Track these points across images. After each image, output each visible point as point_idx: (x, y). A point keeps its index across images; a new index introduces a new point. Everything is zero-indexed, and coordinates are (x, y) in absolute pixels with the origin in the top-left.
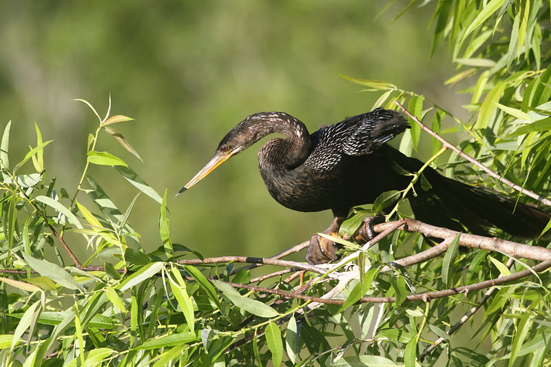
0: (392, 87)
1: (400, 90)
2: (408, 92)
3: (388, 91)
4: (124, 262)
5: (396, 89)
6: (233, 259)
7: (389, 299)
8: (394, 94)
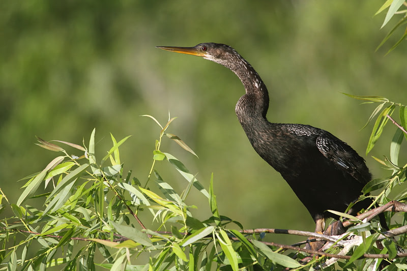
0: (386, 100)
1: (391, 102)
2: (397, 104)
3: (382, 103)
4: (186, 227)
5: (388, 101)
6: (264, 230)
7: (384, 255)
8: (387, 106)
